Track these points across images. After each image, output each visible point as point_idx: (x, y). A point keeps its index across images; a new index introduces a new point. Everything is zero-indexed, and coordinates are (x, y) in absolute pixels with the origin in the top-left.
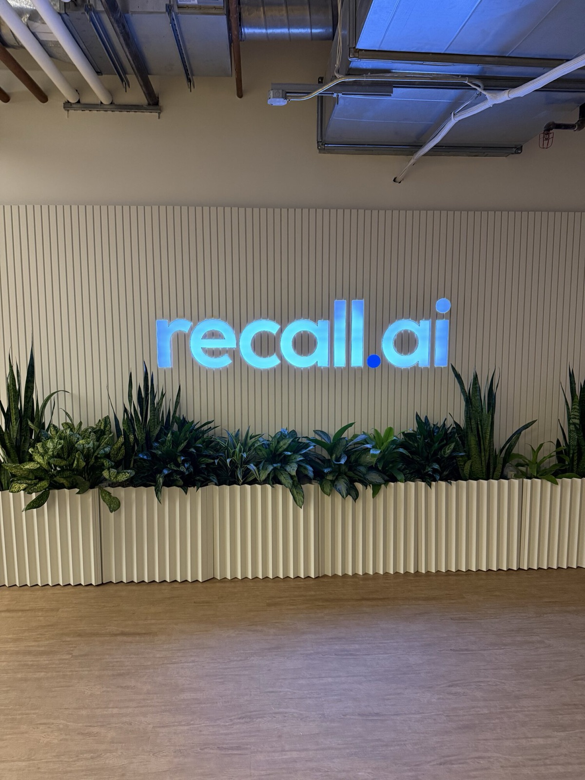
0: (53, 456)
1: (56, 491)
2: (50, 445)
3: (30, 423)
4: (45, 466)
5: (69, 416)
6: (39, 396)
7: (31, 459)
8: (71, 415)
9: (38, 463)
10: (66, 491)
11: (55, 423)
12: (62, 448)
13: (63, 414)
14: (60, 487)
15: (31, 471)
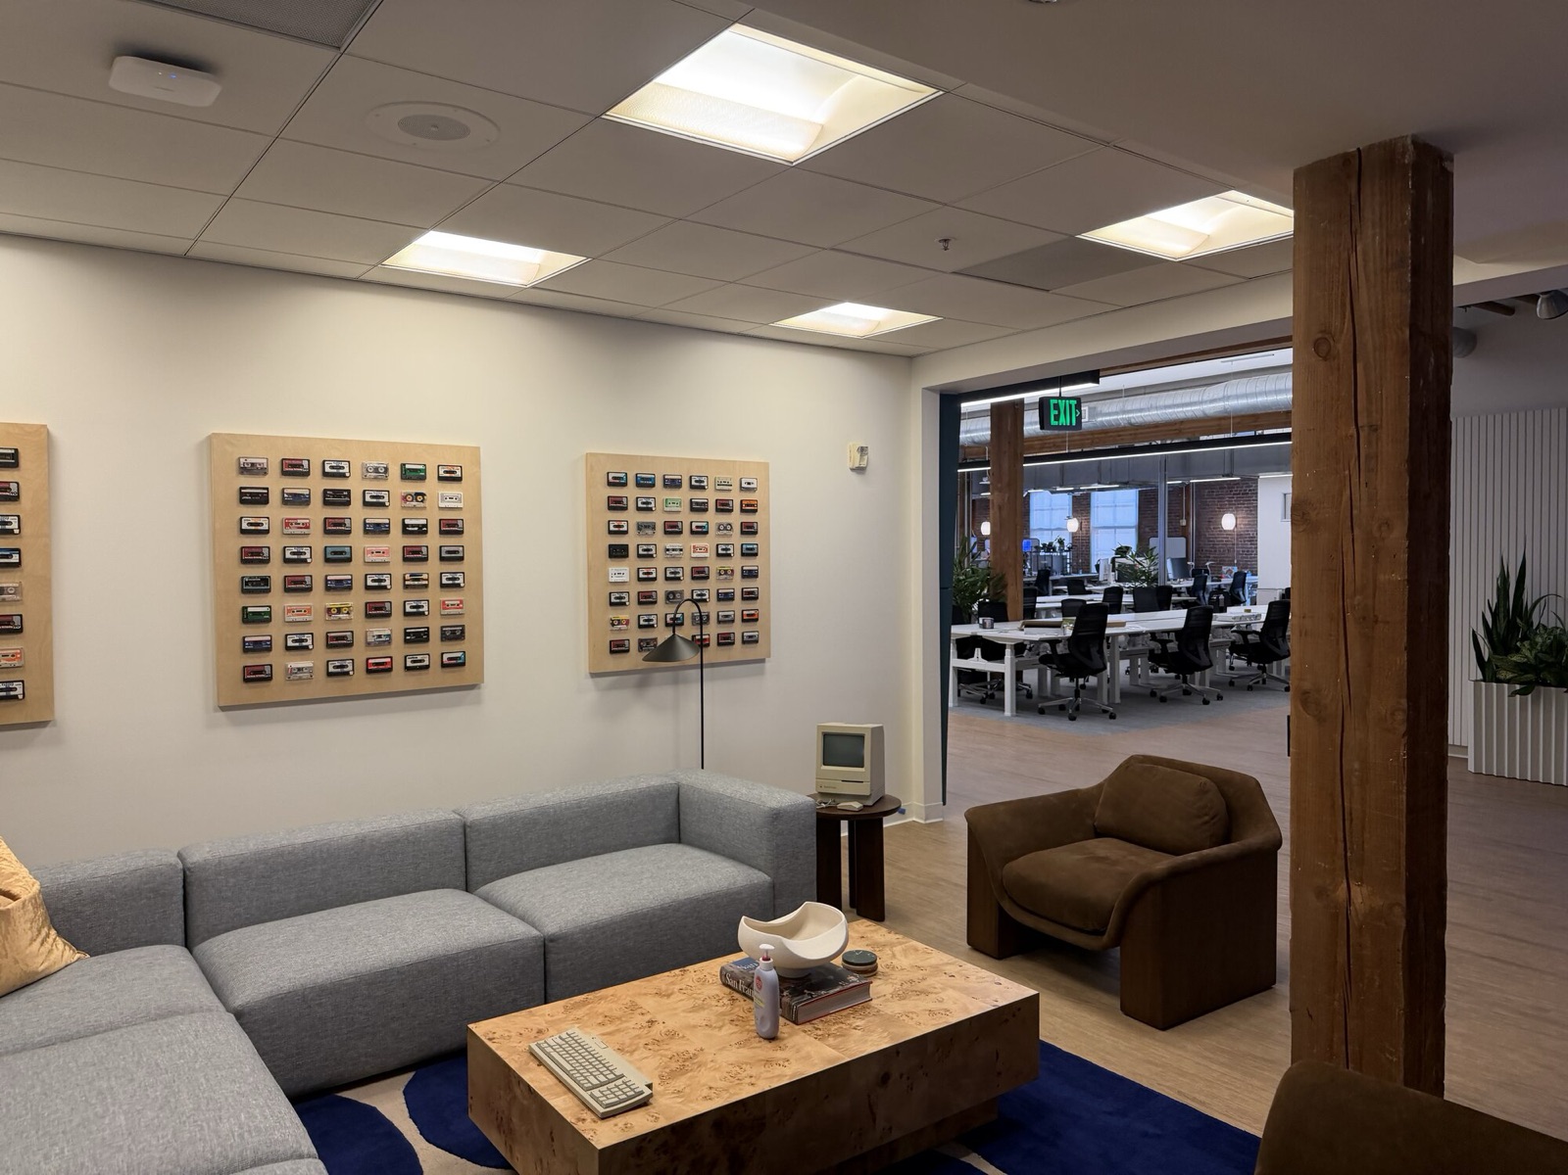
0: (1541, 651)
1: (1542, 688)
2: (1539, 640)
3: (1518, 620)
4: (1533, 662)
5: (1559, 619)
6: (1528, 598)
7: (1518, 650)
8: (1562, 619)
9: (1526, 657)
10: (1553, 688)
11: (1544, 621)
12: (1551, 644)
13: (1552, 617)
14: (1545, 684)
15: (1517, 664)
